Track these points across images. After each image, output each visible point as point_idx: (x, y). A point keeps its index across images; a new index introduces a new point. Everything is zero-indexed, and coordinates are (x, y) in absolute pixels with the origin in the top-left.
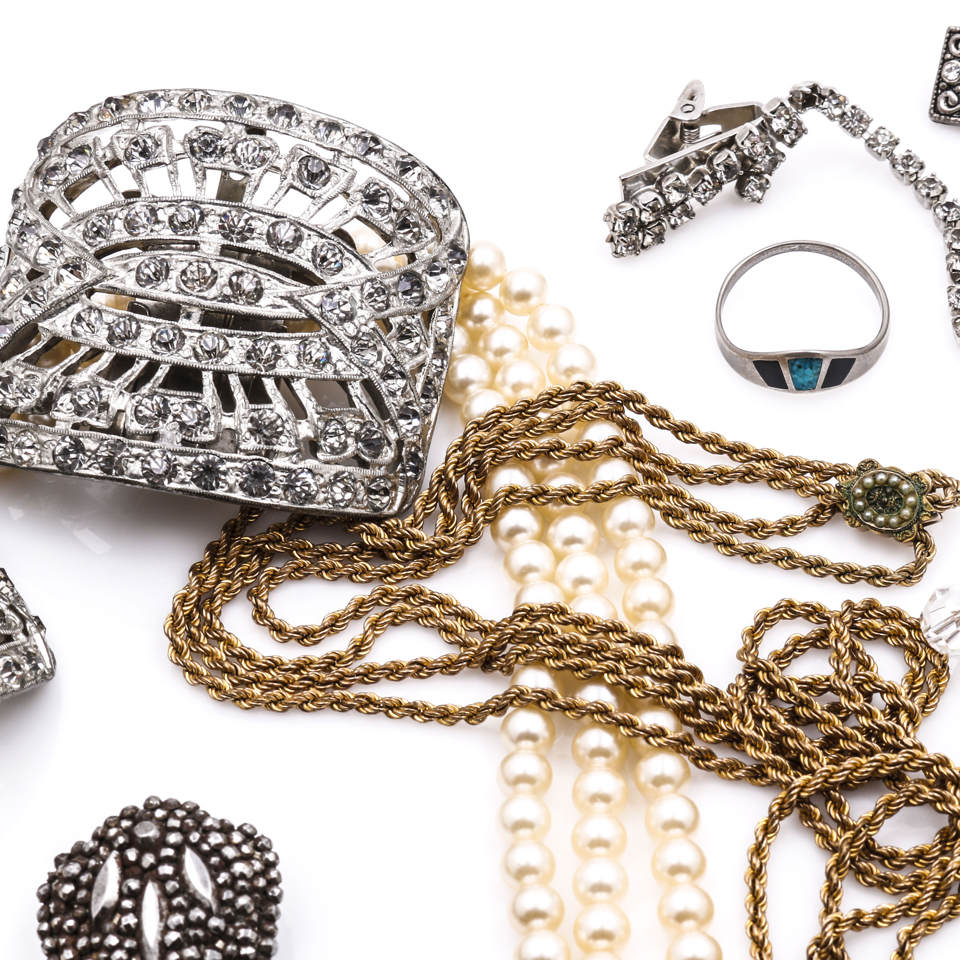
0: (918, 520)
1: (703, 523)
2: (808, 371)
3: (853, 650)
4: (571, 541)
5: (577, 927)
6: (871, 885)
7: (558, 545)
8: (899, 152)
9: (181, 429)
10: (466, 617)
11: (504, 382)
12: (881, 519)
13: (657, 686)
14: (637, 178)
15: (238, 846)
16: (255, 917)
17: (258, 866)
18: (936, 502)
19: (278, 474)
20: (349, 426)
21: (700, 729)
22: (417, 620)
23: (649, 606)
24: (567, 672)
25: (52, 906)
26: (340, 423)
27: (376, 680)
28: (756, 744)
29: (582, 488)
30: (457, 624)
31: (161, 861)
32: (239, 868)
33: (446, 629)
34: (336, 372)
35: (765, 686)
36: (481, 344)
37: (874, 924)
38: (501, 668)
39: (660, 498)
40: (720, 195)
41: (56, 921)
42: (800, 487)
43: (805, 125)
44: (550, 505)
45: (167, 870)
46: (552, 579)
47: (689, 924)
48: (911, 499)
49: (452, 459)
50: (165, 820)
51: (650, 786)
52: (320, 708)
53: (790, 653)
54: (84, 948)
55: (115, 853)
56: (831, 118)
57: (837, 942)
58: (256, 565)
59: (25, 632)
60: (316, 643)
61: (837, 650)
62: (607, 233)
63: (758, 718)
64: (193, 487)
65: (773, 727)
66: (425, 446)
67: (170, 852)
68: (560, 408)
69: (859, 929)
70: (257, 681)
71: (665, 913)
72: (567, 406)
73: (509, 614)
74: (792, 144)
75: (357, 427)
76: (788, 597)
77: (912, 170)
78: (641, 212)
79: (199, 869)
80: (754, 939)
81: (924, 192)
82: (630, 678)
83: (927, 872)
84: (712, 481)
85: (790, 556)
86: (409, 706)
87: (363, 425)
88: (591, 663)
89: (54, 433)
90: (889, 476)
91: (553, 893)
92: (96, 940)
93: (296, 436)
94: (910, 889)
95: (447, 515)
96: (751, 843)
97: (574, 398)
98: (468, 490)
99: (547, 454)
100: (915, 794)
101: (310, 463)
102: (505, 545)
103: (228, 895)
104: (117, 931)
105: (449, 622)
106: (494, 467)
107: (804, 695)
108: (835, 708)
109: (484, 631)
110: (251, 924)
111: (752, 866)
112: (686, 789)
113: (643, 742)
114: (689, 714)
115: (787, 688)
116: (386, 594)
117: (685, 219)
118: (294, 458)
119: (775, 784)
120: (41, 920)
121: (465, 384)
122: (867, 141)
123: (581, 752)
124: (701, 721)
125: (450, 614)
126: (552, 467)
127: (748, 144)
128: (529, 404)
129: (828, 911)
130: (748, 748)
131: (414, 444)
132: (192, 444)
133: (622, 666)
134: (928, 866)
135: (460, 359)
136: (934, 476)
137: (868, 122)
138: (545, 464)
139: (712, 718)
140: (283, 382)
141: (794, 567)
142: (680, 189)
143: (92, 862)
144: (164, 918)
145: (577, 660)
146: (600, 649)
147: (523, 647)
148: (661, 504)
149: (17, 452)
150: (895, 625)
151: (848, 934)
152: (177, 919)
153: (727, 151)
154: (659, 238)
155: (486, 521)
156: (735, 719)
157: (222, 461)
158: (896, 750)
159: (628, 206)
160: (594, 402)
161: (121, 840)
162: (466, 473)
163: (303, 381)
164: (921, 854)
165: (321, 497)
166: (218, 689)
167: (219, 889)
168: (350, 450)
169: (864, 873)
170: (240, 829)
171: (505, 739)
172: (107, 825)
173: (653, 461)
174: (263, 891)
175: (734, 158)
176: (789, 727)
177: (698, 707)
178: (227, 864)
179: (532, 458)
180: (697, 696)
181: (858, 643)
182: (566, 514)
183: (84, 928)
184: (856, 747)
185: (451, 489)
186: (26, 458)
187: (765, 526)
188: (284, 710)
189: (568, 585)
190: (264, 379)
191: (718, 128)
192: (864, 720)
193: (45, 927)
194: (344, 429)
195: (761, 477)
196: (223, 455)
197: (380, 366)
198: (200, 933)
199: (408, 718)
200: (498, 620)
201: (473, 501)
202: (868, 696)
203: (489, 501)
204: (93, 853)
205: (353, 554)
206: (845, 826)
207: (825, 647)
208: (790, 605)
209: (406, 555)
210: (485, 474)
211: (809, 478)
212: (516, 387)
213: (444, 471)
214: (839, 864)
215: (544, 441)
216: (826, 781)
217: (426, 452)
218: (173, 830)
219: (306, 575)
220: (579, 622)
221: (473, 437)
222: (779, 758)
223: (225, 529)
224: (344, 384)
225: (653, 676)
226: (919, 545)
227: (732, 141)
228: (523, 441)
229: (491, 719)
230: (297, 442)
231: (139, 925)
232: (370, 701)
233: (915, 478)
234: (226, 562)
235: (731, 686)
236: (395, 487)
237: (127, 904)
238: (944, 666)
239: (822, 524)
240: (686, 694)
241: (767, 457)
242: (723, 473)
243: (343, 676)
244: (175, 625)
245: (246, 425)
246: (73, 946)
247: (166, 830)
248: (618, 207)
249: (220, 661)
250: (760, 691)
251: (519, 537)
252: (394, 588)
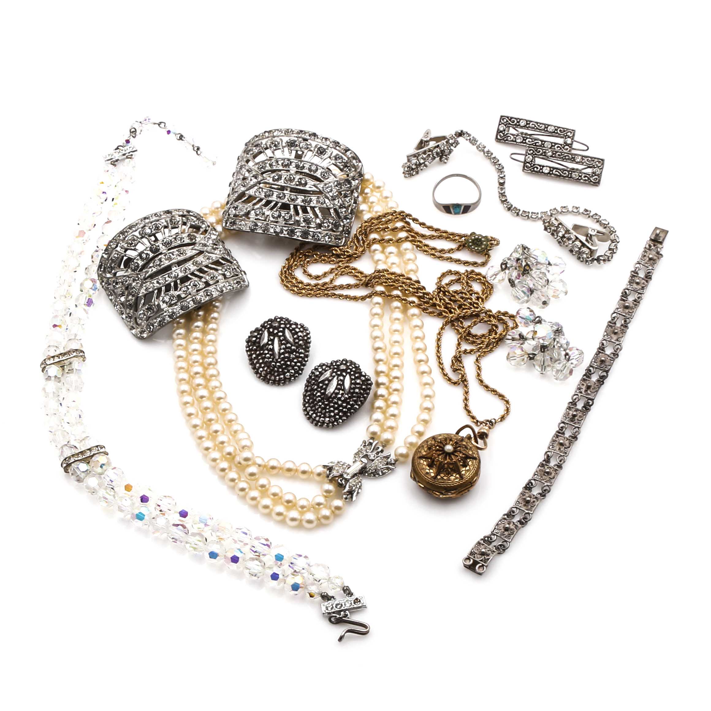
0: (486, 249)
1: (427, 249)
2: (458, 209)
3: (467, 283)
4: (390, 253)
5: (390, 352)
6: (470, 343)
7: (387, 254)
8: (486, 150)
9: (284, 220)
10: (361, 273)
11: (373, 211)
12: (476, 248)
13: (413, 290)
14: (411, 156)
15: (299, 329)
16: (304, 347)
17: (305, 334)
18: (492, 244)
19: (310, 233)
20: (330, 221)
21: (425, 302)
22: (348, 274)
23: (412, 270)
24: (388, 287)
25: (250, 344)
26: (327, 219)
27: (336, 289)
28: (440, 306)
29: (394, 239)
30: (359, 275)
31: (279, 332)
32: (300, 334)
33: (356, 276)
34: (327, 206)
35: (443, 291)
36: (367, 200)
37: (470, 353)
38: (370, 286)
39: (415, 242)
40: (435, 161)
41: (251, 347)
42: (455, 240)
43: (459, 142)
44: (385, 243)
45: (280, 334)
46: (385, 263)
47: (420, 351)
48: (484, 243)
49: (358, 231)
50: (280, 321)
51: (411, 317)
52: (321, 296)
53: (450, 283)
54: (258, 354)
55: (267, 330)
56: (467, 140)
57: (460, 357)
58: (304, 259)
59: (241, 274)
60: (320, 279)
61: (463, 282)
62: (403, 171)
63: (440, 300)
64: (287, 236)
65: (444, 302)
66: (351, 228)
67: (281, 329)
68: (388, 217)
69: (466, 354)
70: (304, 289)
71: (414, 349)
72: (390, 217)
73: (373, 272)
74: (455, 147)
75: (332, 221)
76: (450, 269)
77: (489, 155)
78: (412, 165)
79: (289, 334)
80: (438, 356)
81: (493, 161)
82: (406, 288)
83: (485, 340)
84: (430, 238)
85: (451, 258)
86: (346, 296)
87: (334, 221)
88: (395, 284)
89: (250, 221)
90: (479, 237)
91: (384, 343)
92: (262, 352)
93: (316, 223)
94: (480, 344)
95: (356, 246)
96: (438, 332)
97: (392, 215)
98: (362, 239)
99: (384, 230)
100: (482, 319)
101: (319, 230)
102: (372, 254)
103: (297, 341)
104: (267, 349)
105: (357, 274)
106: (370, 233)
107: (453, 294)
108: (462, 298)
109: (366, 277)
110: (303, 349)
111: (438, 338)
112: (420, 318)
113: (409, 305)
114: (422, 298)
115: (449, 292)
116: (339, 267)
117: (425, 167)
118: (315, 229)
119: (445, 317)
120: (247, 347)
121: (362, 211)
122: (477, 147)
123: (392, 308)
124: (425, 301)
125: (357, 272)
126: (386, 234)
127: (443, 146)
128: (380, 216)
129: (458, 349)
130: (438, 307)
131: (347, 227)
132: (287, 224)
133: (404, 285)
134: (485, 339)
135: (361, 205)
136: (492, 238)
137: (477, 141)
138: (384, 233)
139: (428, 300)
140: (312, 208)
141: (452, 261)
142: (423, 158)
143: (261, 332)
144: (280, 346)
145: (392, 284)
146: (398, 280)
147: (377, 280)
148: (416, 244)
149: (239, 226)
150: (479, 277)
151: (463, 355)
152: (283, 346)
153: (437, 149)
154: (417, 173)
155: (367, 247)
156: (434, 299)
157: (296, 229)
158: (477, 308)
159: (409, 164)
160: (398, 216)
161: (268, 326)
162: (362, 235)
163: (318, 208)
164: (483, 335)
165: (322, 240)
166: (294, 291)
167: (294, 339)
168: (330, 227)
169: (468, 340)
170: (300, 324)
171: (371, 304)
172: (264, 323)
173: (414, 233)
174: (306, 340)
175: (439, 151)
176: (449, 302)
177: (424, 297)
178: (297, 333)
179: (380, 231)
180: (424, 293)
181: (469, 281)
182: (389, 246)
183: (258, 349)
184: (467, 307)
185: (358, 239)
186: (242, 228)
187: (444, 250)
188: (311, 297)
189: (389, 264)
190: (307, 207)
191: (435, 142)
192: (469, 300)
193: (248, 349)
194: (329, 221)
195: (444, 237)
196: (296, 227)
197: (339, 204)
198: (289, 350)
199: (345, 299)
200: (370, 274)
201: (364, 242)
202: (471, 295)
203: (368, 242)
204: (261, 330)
205: (330, 256)
206: (463, 328)
207: (460, 282)
208: (450, 271)
209: (345, 256)
210: (367, 235)
211: (457, 238)
212: (376, 212)
213: (356, 234)
214: (461, 337)
215: (384, 226)
216: (458, 316)
217: (351, 229)
218: (282, 324)
219: (318, 262)
220: (392, 274)
221: (364, 225)
222: (446, 310)
223: (295, 249)
224: (329, 209)
225: (412, 288)
226: (487, 256)
227: (438, 146)
228: (378, 226)
229: (368, 299)
230: (316, 224)
231: (273, 348)
232: (335, 294)
233: (486, 237)
234: (296, 258)
235: (434, 291)
236: (342, 238)
237: (270, 343)
238: (492, 287)
239: (460, 250)
240: (421, 293)
241: (446, 232)
242: (433, 236)
243: (328, 288)
244: (282, 274)
245: (302, 220)
246: (255, 354)
247: (281, 324)
248: (406, 163)
249: (294, 283)
250: (441, 293)
251: (376, 252)
252: (342, 265)
